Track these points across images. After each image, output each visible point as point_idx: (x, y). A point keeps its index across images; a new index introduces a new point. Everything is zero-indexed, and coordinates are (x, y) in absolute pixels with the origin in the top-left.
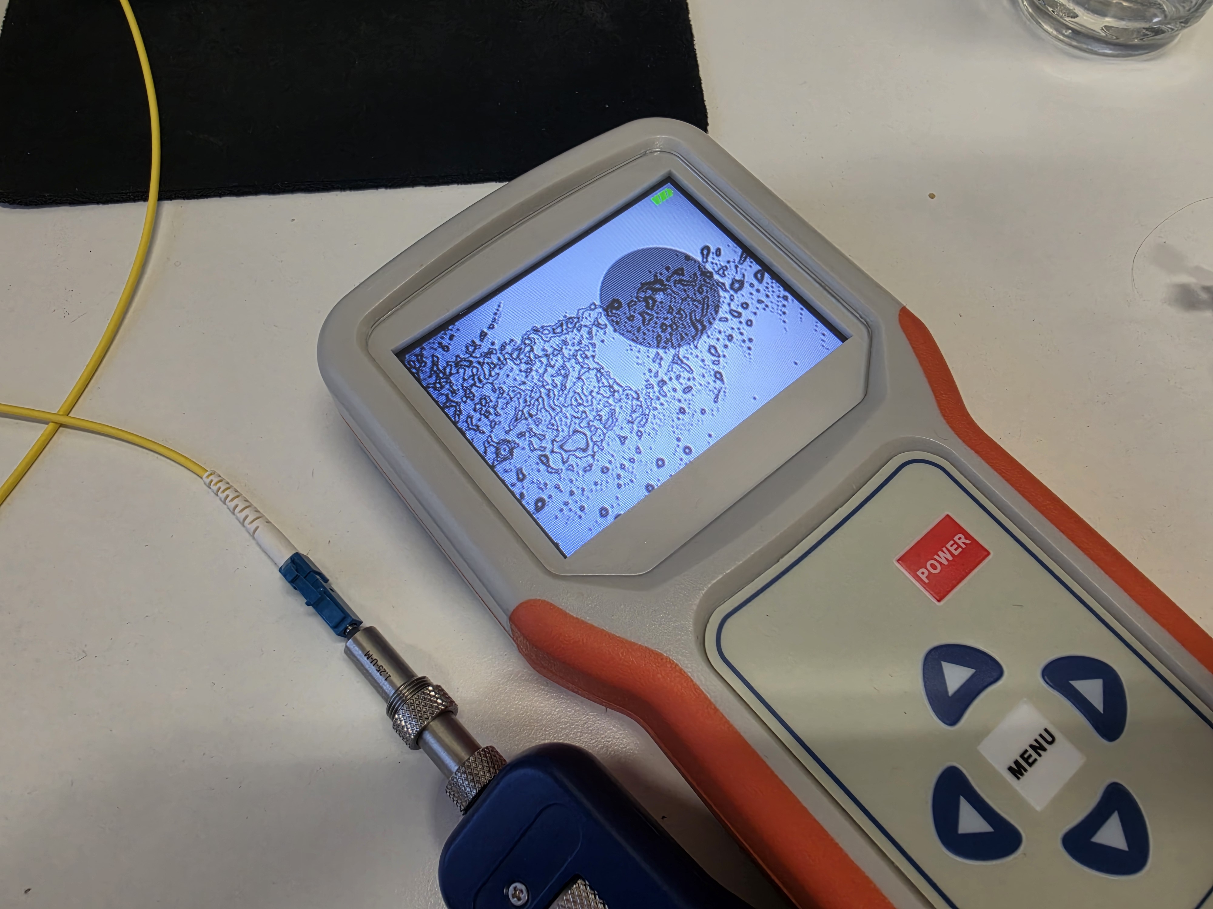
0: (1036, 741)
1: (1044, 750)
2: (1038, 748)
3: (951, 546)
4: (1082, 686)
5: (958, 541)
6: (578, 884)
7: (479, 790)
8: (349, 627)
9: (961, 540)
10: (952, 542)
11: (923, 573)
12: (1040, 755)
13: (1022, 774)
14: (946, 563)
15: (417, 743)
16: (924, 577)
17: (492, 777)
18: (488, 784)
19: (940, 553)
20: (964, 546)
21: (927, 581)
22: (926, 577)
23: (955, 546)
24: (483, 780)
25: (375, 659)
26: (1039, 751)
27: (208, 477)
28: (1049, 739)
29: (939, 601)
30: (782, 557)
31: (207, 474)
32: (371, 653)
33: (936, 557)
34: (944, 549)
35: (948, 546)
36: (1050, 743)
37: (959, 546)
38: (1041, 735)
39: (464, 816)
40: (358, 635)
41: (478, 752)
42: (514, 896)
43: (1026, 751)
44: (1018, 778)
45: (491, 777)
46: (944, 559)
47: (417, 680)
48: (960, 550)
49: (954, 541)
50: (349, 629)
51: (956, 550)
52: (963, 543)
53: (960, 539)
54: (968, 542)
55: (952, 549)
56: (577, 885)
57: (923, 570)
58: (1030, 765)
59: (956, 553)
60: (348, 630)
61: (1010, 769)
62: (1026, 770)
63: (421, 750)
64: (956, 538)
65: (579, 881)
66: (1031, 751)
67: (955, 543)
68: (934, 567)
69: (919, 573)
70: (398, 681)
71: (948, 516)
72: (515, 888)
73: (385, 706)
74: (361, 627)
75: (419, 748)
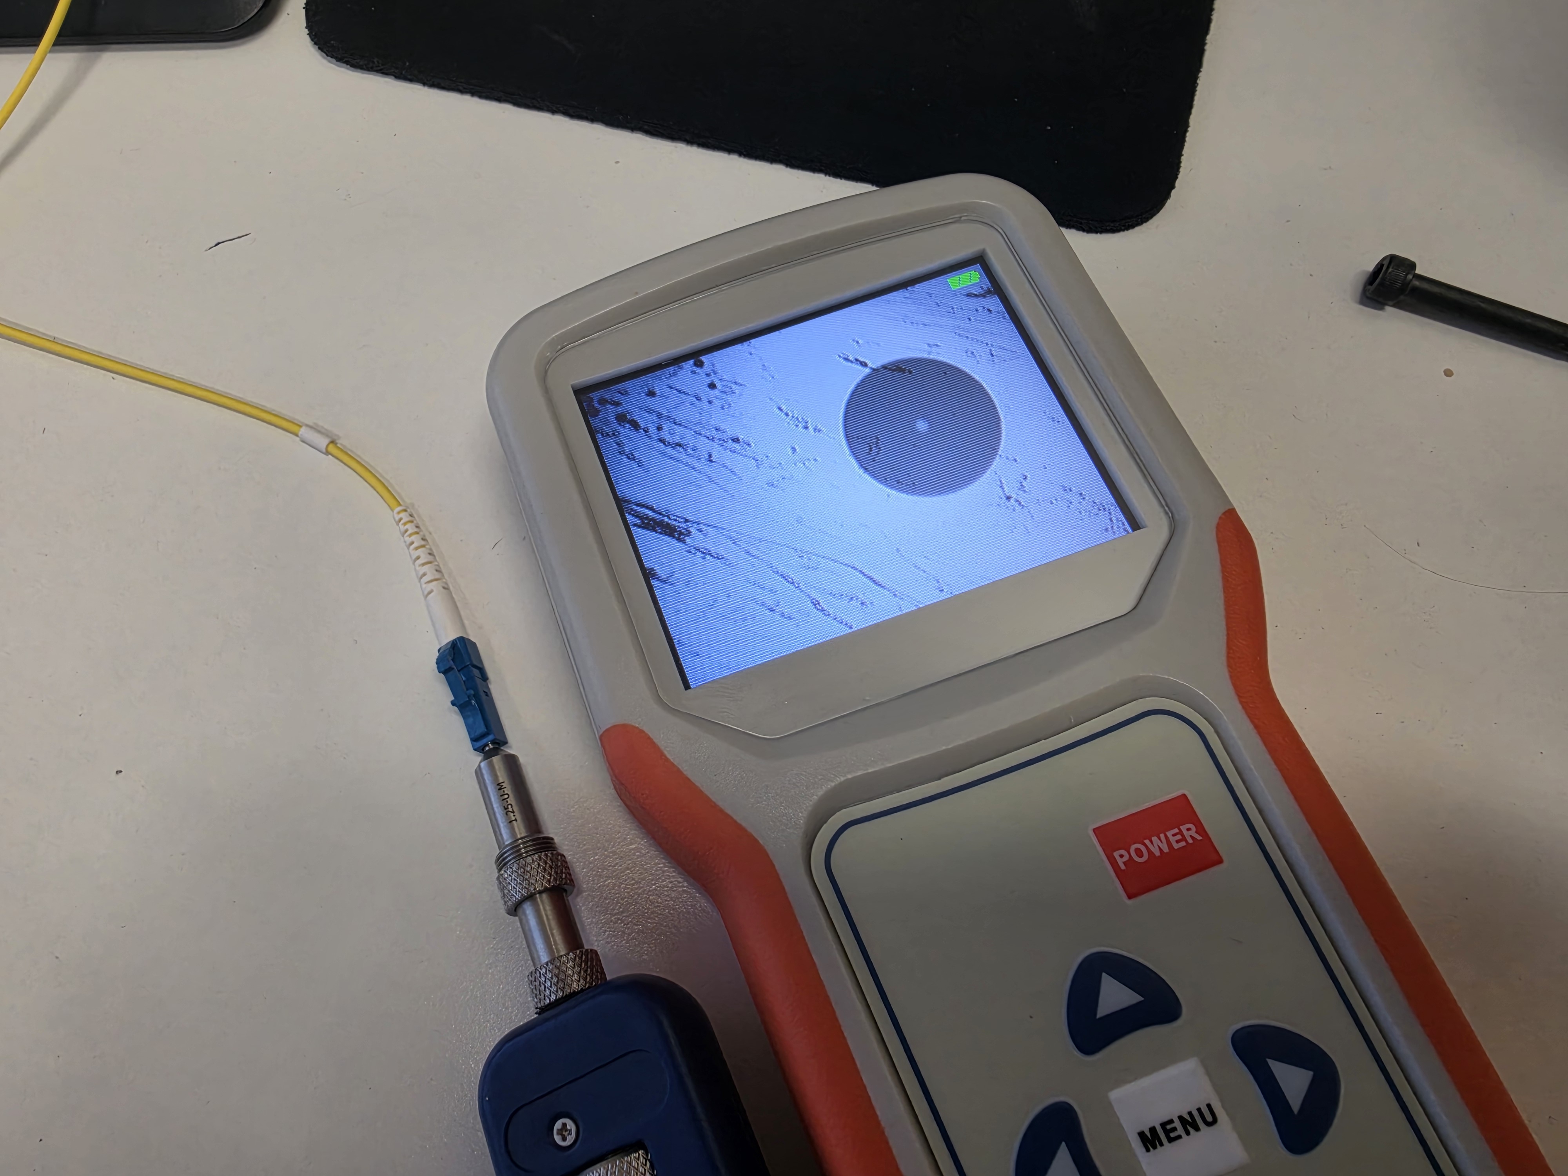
0: (1190, 1113)
1: (1197, 1129)
2: (1189, 1123)
3: (1174, 835)
4: (1282, 1071)
5: (1185, 832)
6: (639, 1154)
7: (566, 995)
8: (490, 745)
9: (1190, 832)
10: (1176, 830)
11: (1122, 856)
12: (1188, 1133)
13: (1155, 1148)
14: (1157, 853)
15: (515, 910)
16: (1120, 862)
17: (587, 987)
18: (579, 992)
19: (1154, 839)
20: (1190, 841)
21: (1123, 867)
22: (1124, 863)
23: (1179, 837)
24: (575, 985)
25: (507, 794)
26: (1189, 1128)
27: (399, 513)
28: (1209, 1118)
29: (1130, 897)
30: (947, 775)
31: (400, 508)
32: (504, 785)
33: (1147, 842)
34: (1162, 836)
35: (1169, 834)
36: (1209, 1124)
37: (1184, 839)
38: (1199, 1110)
39: (536, 1016)
40: (496, 760)
41: (580, 951)
42: (560, 1132)
43: (1171, 1121)
44: (1148, 1150)
45: (585, 987)
46: (1157, 847)
47: (544, 838)
48: (1183, 844)
49: (1180, 829)
50: (489, 747)
51: (1177, 842)
52: (1191, 836)
53: (1188, 829)
54: (1199, 838)
55: (1173, 840)
56: (637, 1154)
57: (1123, 852)
58: (1171, 1140)
59: (1176, 846)
60: (487, 748)
61: (1141, 1135)
62: (1161, 1144)
63: (517, 918)
64: (1183, 828)
65: (641, 1152)
66: (1177, 1124)
67: (1181, 833)
68: (1139, 853)
69: (1116, 854)
70: (521, 831)
71: (1184, 796)
72: (564, 1125)
73: (497, 852)
74: (502, 750)
75: (515, 915)
